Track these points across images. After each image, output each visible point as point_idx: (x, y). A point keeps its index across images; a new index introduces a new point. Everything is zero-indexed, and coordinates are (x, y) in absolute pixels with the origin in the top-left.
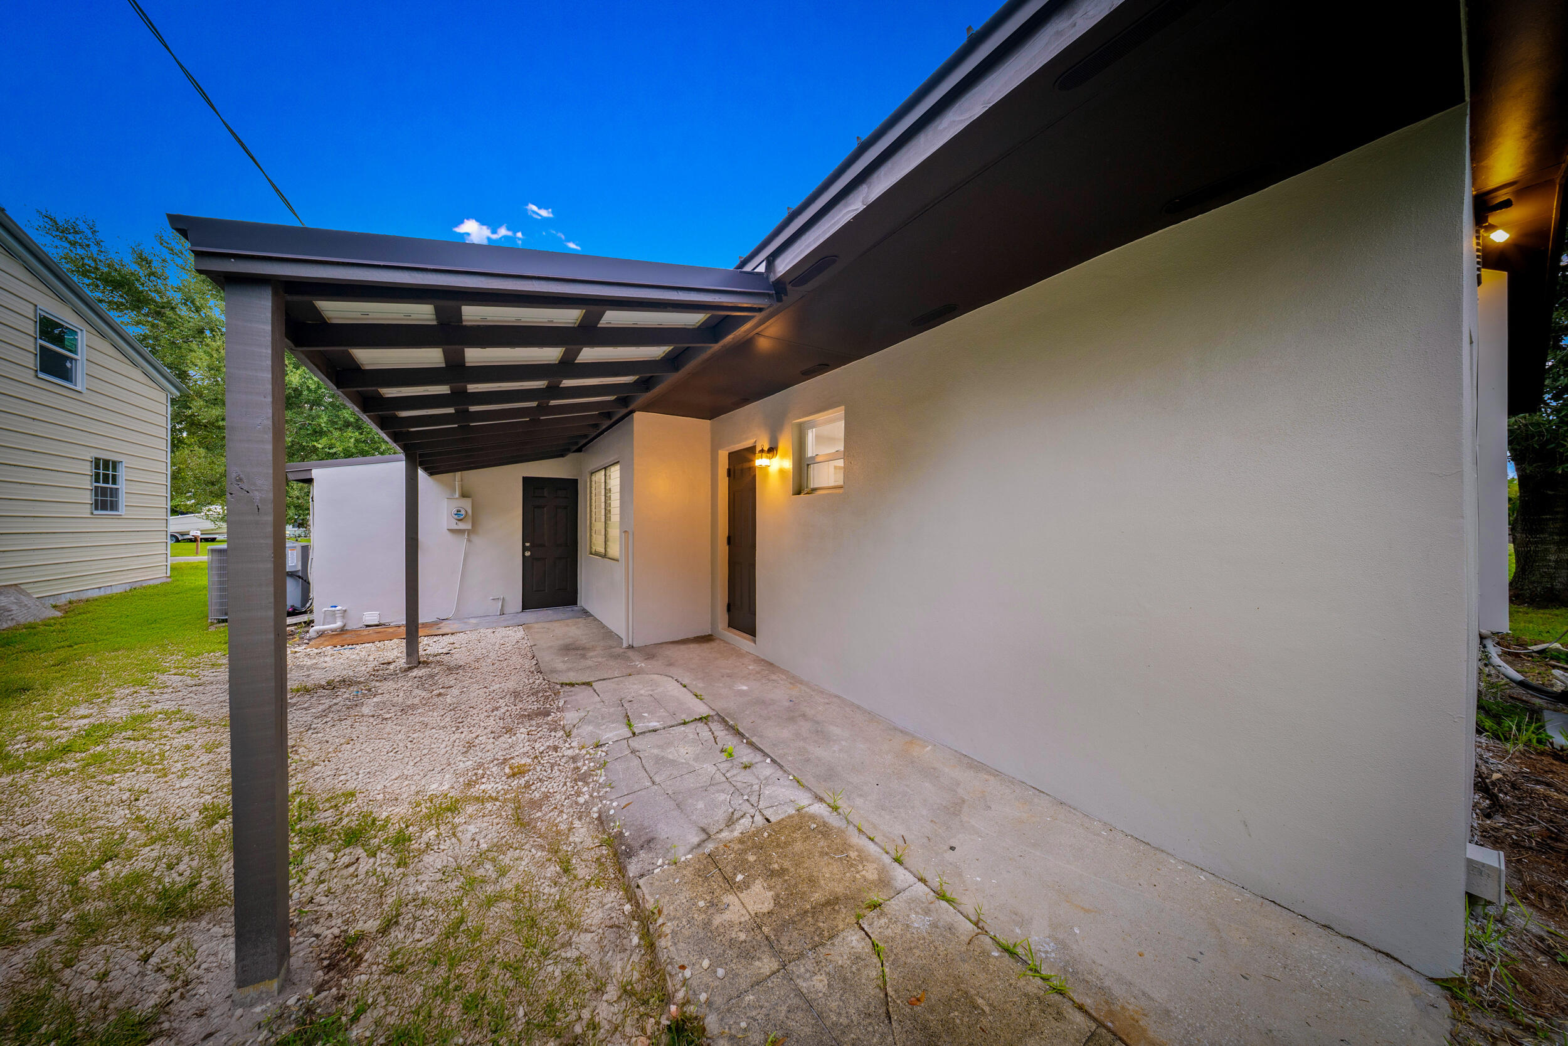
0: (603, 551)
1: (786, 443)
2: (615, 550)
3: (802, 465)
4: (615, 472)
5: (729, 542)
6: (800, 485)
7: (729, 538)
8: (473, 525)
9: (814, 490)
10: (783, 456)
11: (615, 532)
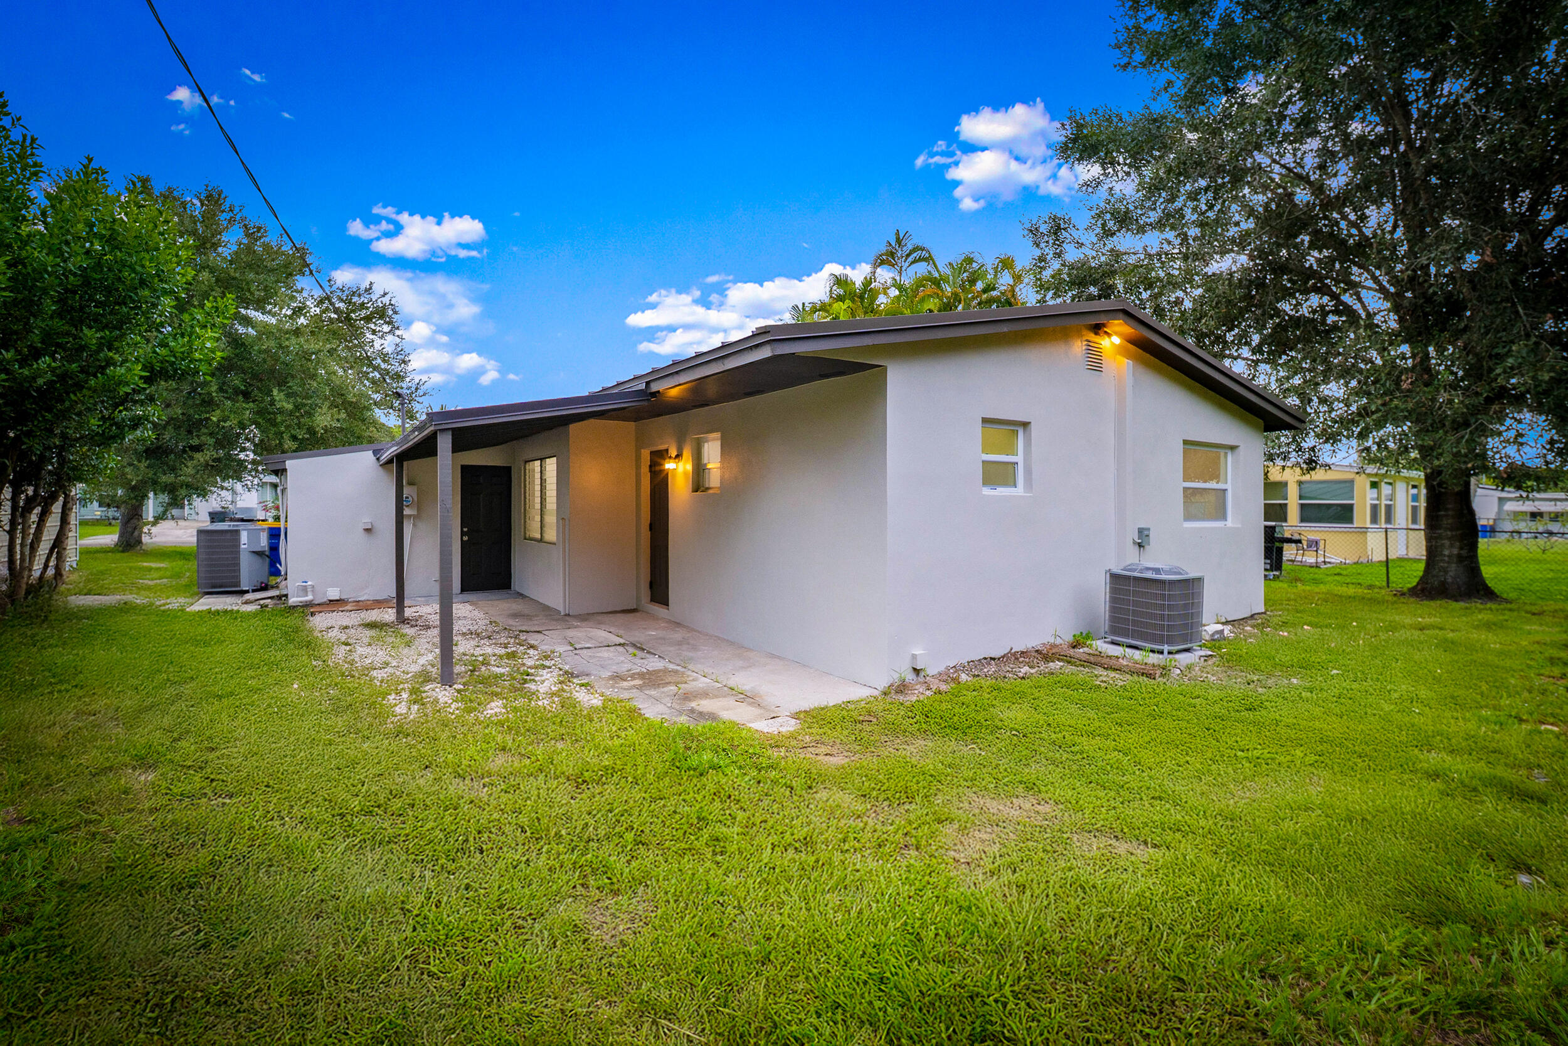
0: (538, 536)
1: (687, 453)
2: (551, 535)
3: (699, 470)
4: (551, 465)
5: (651, 529)
6: (698, 482)
7: (651, 525)
8: (419, 510)
9: (708, 489)
10: (686, 461)
11: (551, 519)
